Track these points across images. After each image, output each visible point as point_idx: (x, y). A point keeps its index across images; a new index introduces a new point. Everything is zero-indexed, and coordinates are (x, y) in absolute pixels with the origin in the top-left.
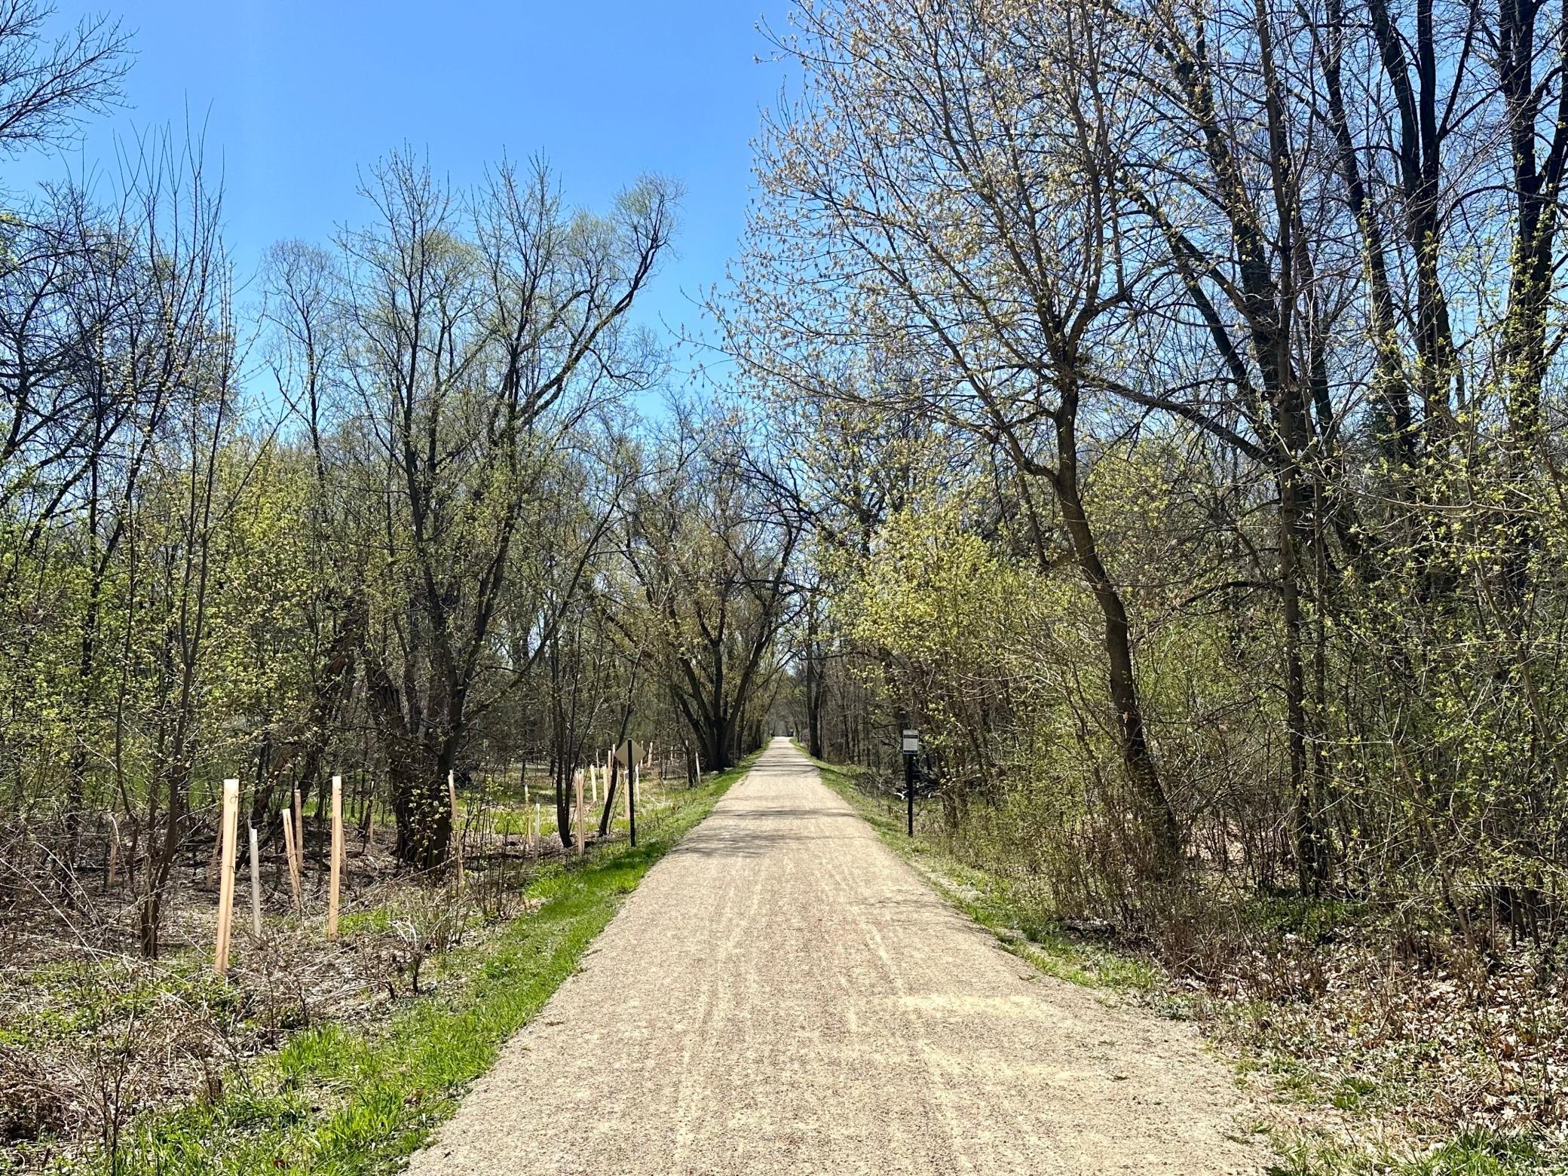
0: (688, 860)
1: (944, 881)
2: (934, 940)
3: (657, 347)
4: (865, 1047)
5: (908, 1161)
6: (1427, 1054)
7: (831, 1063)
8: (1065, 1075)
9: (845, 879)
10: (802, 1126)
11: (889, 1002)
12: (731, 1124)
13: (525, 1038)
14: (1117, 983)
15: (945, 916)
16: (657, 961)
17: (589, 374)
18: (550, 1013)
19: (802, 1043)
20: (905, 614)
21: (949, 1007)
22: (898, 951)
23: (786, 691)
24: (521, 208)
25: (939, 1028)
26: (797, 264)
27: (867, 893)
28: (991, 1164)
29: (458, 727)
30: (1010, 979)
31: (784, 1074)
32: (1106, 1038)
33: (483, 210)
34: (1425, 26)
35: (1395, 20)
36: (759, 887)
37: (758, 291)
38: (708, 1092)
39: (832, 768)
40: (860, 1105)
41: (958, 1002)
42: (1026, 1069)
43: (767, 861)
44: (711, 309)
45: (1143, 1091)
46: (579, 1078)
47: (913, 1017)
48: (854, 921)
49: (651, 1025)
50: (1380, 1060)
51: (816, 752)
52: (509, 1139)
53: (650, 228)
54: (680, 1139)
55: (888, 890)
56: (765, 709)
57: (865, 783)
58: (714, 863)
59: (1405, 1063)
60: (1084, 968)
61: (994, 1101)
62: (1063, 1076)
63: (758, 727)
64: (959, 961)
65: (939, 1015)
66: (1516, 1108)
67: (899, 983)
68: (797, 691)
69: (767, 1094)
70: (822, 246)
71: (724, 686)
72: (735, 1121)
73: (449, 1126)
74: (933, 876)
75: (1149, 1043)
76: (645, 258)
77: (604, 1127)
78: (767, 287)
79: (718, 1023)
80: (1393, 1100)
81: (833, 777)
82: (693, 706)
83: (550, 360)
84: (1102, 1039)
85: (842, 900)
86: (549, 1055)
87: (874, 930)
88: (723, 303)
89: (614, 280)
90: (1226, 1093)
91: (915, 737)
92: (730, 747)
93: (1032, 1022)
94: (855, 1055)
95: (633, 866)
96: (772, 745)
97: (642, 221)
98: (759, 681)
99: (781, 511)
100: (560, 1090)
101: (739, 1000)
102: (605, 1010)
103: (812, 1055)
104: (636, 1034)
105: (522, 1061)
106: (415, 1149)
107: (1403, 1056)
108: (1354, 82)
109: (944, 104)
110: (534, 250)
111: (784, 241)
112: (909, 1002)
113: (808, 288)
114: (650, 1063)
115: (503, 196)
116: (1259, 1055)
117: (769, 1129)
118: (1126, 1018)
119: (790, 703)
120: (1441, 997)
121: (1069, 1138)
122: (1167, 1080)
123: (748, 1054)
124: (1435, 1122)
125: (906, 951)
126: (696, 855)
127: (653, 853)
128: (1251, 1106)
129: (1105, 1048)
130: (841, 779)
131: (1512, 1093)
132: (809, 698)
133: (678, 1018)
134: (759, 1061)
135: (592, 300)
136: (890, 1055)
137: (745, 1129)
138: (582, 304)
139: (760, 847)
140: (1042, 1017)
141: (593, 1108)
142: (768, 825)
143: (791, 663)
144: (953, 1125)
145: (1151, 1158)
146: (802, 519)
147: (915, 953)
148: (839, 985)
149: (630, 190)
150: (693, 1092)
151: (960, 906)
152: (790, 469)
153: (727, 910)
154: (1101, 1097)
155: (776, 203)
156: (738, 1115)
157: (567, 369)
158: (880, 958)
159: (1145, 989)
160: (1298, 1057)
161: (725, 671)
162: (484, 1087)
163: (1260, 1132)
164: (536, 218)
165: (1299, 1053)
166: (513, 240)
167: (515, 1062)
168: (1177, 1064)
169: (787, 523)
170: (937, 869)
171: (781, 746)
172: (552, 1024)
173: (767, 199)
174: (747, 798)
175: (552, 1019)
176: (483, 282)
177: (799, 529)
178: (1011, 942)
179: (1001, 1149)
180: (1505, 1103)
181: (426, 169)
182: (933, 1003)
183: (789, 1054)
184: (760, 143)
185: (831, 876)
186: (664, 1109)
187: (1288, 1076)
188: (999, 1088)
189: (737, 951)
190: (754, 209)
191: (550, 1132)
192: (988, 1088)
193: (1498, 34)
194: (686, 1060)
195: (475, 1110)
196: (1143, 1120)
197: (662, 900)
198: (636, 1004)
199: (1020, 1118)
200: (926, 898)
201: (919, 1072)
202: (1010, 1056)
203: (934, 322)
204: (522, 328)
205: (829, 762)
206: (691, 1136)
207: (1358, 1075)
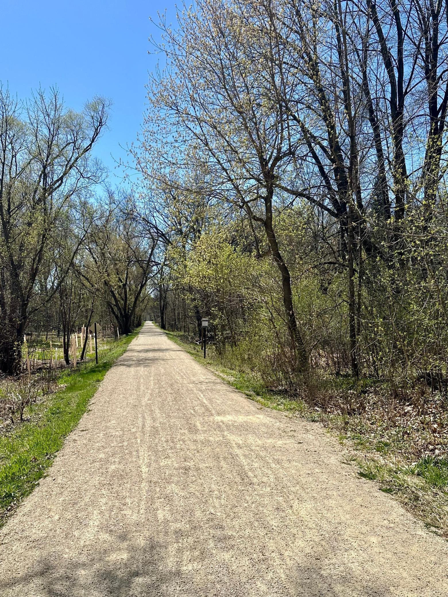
0: (122, 368)
1: (221, 374)
2: (223, 396)
3: (102, 166)
4: (205, 435)
5: (230, 475)
6: (406, 432)
7: (194, 441)
8: (280, 442)
9: (184, 374)
10: (188, 464)
11: (211, 419)
12: (162, 464)
13: (73, 436)
14: (291, 409)
15: (225, 387)
16: (119, 406)
17: (75, 177)
18: (81, 426)
19: (182, 435)
20: (203, 274)
21: (234, 420)
22: (210, 400)
23: (151, 304)
24: (47, 108)
25: (231, 427)
26: (164, 136)
27: (194, 379)
28: (260, 474)
29: (25, 318)
30: (254, 409)
31: (177, 446)
32: (292, 429)
33: (31, 108)
34: (400, 52)
35: (390, 49)
36: (152, 378)
37: (150, 146)
38: (150, 453)
39: (170, 333)
40: (208, 455)
41: (237, 418)
42: (266, 441)
43: (153, 369)
44: (131, 152)
45: (309, 448)
46: (99, 450)
47: (221, 424)
48: (192, 390)
49: (122, 430)
50: (390, 435)
51: (163, 327)
52: (77, 473)
53: (98, 117)
54: (143, 470)
55: (202, 378)
56: (142, 311)
57: (184, 339)
58: (132, 369)
59: (399, 435)
60: (278, 405)
61: (256, 452)
62: (280, 443)
63: (140, 318)
64: (234, 403)
65: (230, 423)
66: (440, 449)
67: (213, 412)
68: (155, 303)
69: (173, 453)
70: (174, 129)
71: (128, 302)
72: (162, 463)
73: (51, 469)
74: (217, 373)
75: (307, 431)
76: (96, 130)
77: (113, 467)
78: (153, 144)
79: (148, 428)
80: (397, 448)
81: (171, 336)
82: (115, 309)
83: (59, 170)
84: (291, 429)
85: (185, 382)
86: (85, 442)
87: (200, 393)
88: (136, 150)
89: (84, 138)
90: (338, 447)
91: (207, 321)
92: (130, 325)
93: (265, 424)
94: (202, 438)
95: (100, 371)
96: (145, 324)
97: (95, 115)
98: (141, 299)
99: (150, 233)
100: (93, 455)
101: (154, 420)
102: (102, 425)
103: (186, 439)
104: (117, 433)
105: (75, 444)
106: (40, 478)
107: (398, 433)
108: (372, 72)
109: (223, 73)
110: (53, 125)
111: (159, 126)
112: (218, 418)
113: (169, 145)
114: (125, 444)
115: (39, 103)
116: (346, 434)
117: (176, 465)
118: (297, 422)
119: (152, 308)
120: (408, 412)
121: (286, 465)
122: (316, 443)
123: (162, 439)
124: (412, 455)
125: (213, 400)
126: (124, 367)
127: (106, 366)
128: (347, 452)
129: (292, 433)
130: (175, 337)
131: (438, 444)
132: (161, 306)
133: (132, 427)
134: (167, 441)
135: (75, 146)
136: (215, 438)
137: (167, 466)
138: (70, 147)
139: (149, 363)
140: (268, 422)
141: (107, 461)
142: (150, 355)
143: (153, 293)
144: (244, 461)
145: (317, 470)
146: (158, 236)
147: (217, 401)
148: (191, 413)
149: (90, 101)
150: (144, 452)
151: (229, 383)
152: (153, 217)
153: (142, 387)
154: (294, 450)
155: (157, 111)
156: (163, 461)
157: (65, 174)
158: (204, 403)
159: (301, 411)
160: (361, 434)
161: (128, 296)
162: (62, 454)
163: (353, 460)
164: (53, 112)
165: (361, 433)
166: (44, 121)
167: (71, 445)
168: (319, 437)
169: (153, 238)
170: (219, 370)
171: (149, 324)
172: (83, 431)
173: (153, 109)
174: (140, 345)
175: (82, 429)
176: (31, 138)
177: (157, 240)
178: (250, 396)
179: (263, 469)
180: (436, 448)
181: (8, 91)
182: (228, 418)
183: (178, 438)
184: (149, 86)
185: (179, 373)
186: (135, 460)
187: (359, 441)
188: (258, 448)
189: (149, 402)
190: (147, 113)
191: (93, 470)
192: (253, 448)
193: (424, 56)
194: (139, 442)
195: (60, 463)
196: (311, 457)
197: (115, 384)
198: (115, 422)
199: (267, 458)
200: (217, 381)
201: (227, 444)
202: (260, 437)
203: (218, 160)
204: (48, 157)
205: (168, 331)
206: (147, 469)
207: (382, 440)
